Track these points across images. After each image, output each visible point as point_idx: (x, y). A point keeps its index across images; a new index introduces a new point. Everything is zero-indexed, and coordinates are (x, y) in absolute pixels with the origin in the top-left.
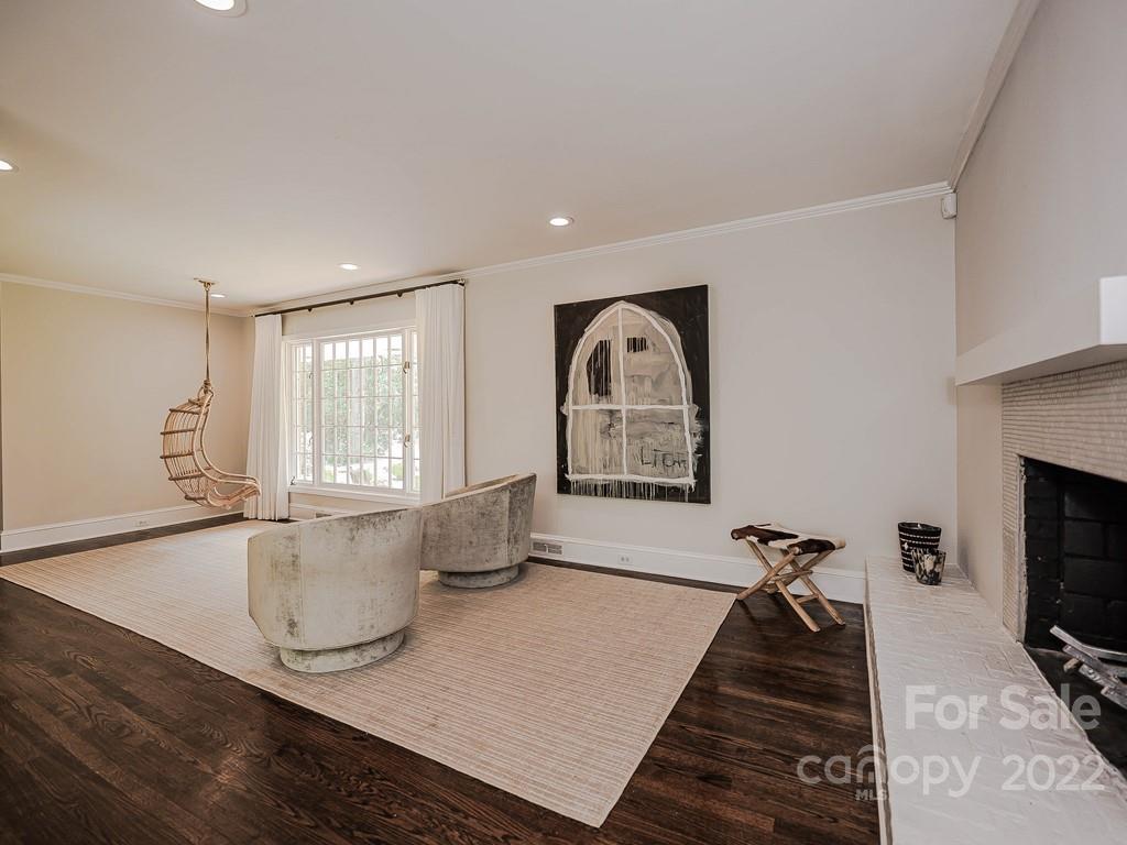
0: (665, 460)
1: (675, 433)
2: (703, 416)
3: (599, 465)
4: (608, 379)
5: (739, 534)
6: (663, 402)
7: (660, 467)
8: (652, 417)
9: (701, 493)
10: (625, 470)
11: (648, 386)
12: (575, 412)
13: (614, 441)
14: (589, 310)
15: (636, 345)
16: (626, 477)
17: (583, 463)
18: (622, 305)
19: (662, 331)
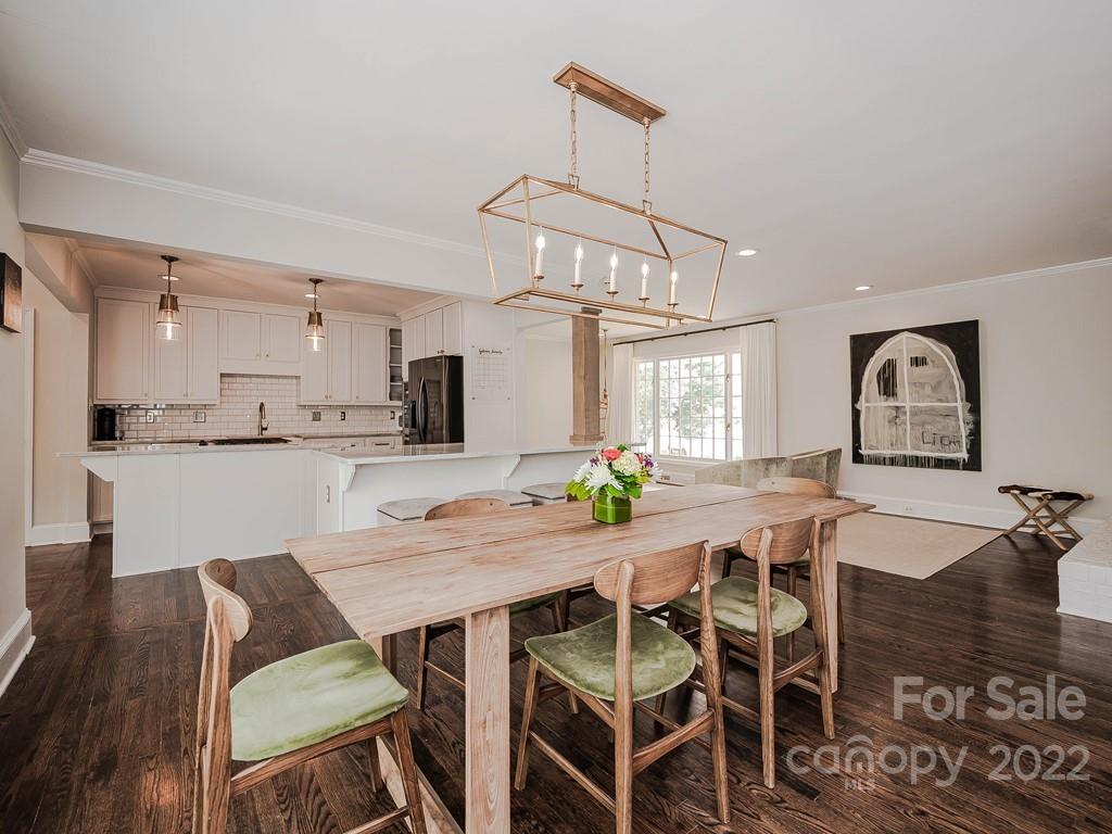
0: (941, 441)
1: (951, 421)
2: (975, 409)
3: (887, 444)
4: (894, 385)
5: (1005, 490)
6: (941, 401)
7: (938, 446)
8: (932, 411)
9: (974, 463)
10: (909, 447)
11: (928, 390)
12: (868, 408)
13: (900, 429)
14: (880, 338)
15: (917, 362)
16: (910, 452)
17: (874, 443)
18: (906, 334)
19: (939, 351)
